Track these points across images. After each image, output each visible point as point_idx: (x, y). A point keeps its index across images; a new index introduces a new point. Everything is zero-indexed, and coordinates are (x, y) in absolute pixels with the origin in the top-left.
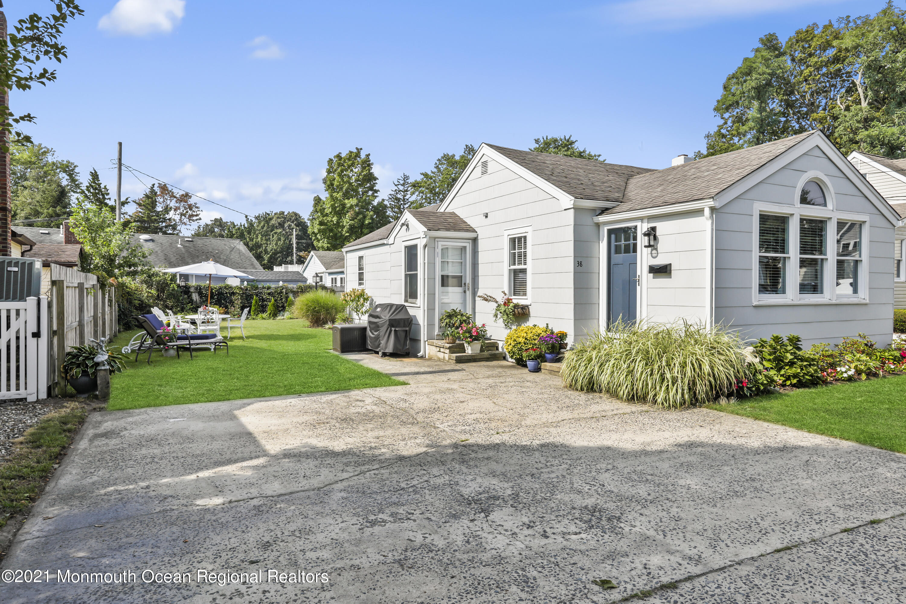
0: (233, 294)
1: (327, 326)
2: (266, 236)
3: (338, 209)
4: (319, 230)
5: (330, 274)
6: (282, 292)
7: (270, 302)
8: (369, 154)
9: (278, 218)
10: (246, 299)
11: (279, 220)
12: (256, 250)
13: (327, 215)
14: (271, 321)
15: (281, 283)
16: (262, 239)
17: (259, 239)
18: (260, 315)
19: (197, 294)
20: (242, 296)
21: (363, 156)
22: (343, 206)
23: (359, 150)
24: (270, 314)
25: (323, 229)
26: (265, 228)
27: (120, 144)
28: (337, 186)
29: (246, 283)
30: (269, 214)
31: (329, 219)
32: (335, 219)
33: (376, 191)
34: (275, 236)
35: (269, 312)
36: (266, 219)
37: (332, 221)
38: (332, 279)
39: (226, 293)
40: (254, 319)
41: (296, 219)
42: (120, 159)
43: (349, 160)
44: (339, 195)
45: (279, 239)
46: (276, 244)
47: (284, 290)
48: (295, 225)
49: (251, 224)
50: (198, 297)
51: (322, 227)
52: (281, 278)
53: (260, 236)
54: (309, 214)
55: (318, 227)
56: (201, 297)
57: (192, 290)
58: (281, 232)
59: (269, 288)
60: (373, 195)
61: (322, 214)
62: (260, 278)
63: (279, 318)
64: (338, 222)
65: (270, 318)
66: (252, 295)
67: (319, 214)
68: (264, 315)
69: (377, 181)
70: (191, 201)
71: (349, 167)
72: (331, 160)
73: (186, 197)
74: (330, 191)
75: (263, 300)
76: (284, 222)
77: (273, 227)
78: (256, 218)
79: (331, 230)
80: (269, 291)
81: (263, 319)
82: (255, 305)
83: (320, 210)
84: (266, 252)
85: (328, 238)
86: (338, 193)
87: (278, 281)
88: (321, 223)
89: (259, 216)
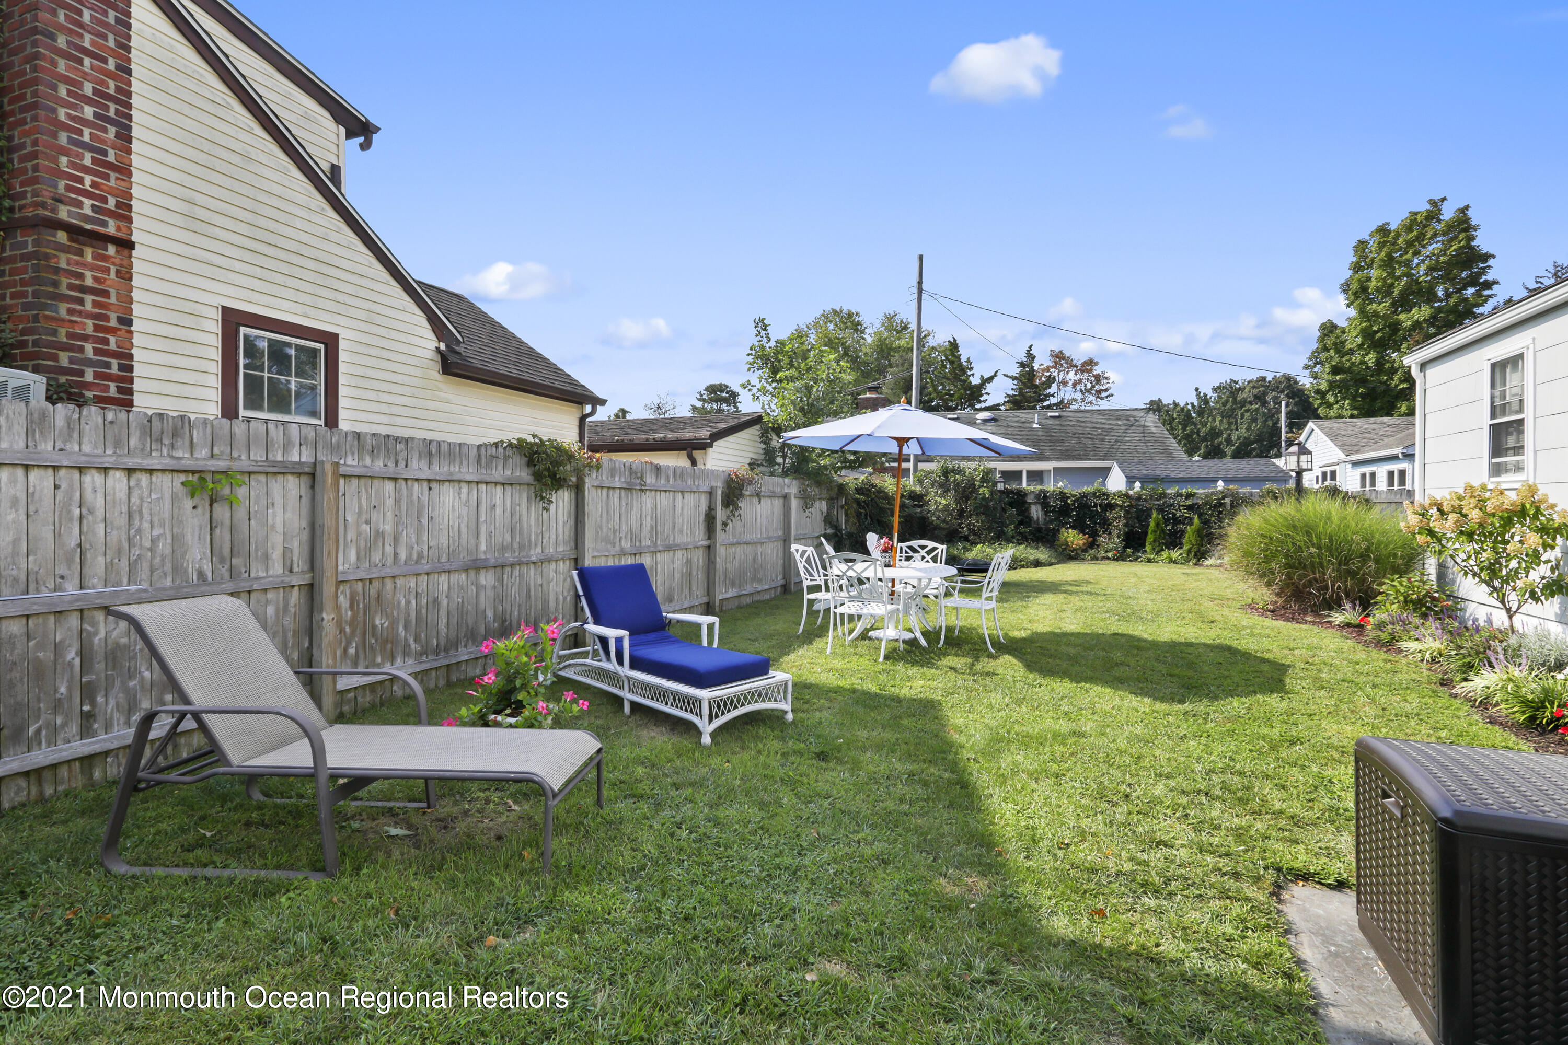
0: (1111, 507)
1: (1338, 618)
2: (1230, 417)
3: (1379, 335)
4: (1332, 385)
5: (1356, 464)
6: (1222, 505)
7: (1191, 524)
8: (1467, 207)
9: (1254, 387)
10: (1138, 518)
11: (1256, 391)
12: (1212, 440)
13: (1351, 352)
14: (1190, 569)
15: (1220, 484)
16: (1221, 421)
17: (1217, 423)
18: (1165, 554)
19: (1039, 507)
20: (1127, 512)
21: (1448, 213)
22: (1395, 327)
23: (1436, 205)
24: (1189, 551)
25: (1342, 381)
26: (1229, 405)
27: (921, 258)
28: (1378, 290)
29: (1138, 485)
30: (1236, 382)
31: (1356, 358)
32: (1371, 359)
33: (1488, 285)
34: (1247, 415)
35: (1186, 548)
36: (1230, 391)
37: (1363, 362)
38: (1363, 476)
39: (1096, 505)
40: (1149, 561)
41: (1289, 386)
42: (920, 283)
43: (1409, 229)
44: (1383, 307)
45: (1254, 420)
46: (1248, 429)
47: (1227, 501)
48: (1287, 395)
49: (1205, 400)
50: (1040, 513)
51: (1338, 378)
52: (1222, 474)
53: (1218, 418)
54: (1308, 354)
55: (1330, 377)
56: (1046, 513)
57: (1030, 499)
58: (1257, 410)
59: (1189, 496)
60: (1478, 294)
61: (1338, 351)
62: (1172, 475)
63: (1210, 561)
64: (1379, 363)
65: (1187, 561)
66: (1150, 510)
67: (1332, 353)
68: (1175, 554)
69: (1491, 262)
70: (1097, 370)
71: (1410, 244)
72: (1362, 245)
73: (1090, 364)
74: (1359, 301)
75: (1176, 521)
76: (1265, 394)
77: (1243, 403)
78: (1215, 390)
79: (1363, 381)
80: (1189, 502)
81: (1172, 561)
82: (1155, 532)
83: (1335, 344)
84: (1229, 441)
85: (1354, 398)
86: (1380, 303)
87: (1215, 480)
88: (1336, 370)
89: (1219, 387)
